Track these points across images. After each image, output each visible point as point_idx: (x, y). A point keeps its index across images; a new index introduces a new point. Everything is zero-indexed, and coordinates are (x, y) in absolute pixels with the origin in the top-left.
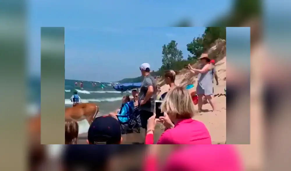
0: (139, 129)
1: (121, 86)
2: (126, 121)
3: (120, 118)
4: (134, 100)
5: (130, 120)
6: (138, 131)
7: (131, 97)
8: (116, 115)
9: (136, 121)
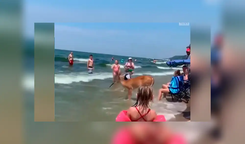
0: (188, 100)
1: (172, 62)
2: (176, 92)
3: (171, 89)
4: (184, 75)
5: (180, 91)
6: (186, 101)
7: (182, 72)
8: (168, 87)
9: (185, 93)
